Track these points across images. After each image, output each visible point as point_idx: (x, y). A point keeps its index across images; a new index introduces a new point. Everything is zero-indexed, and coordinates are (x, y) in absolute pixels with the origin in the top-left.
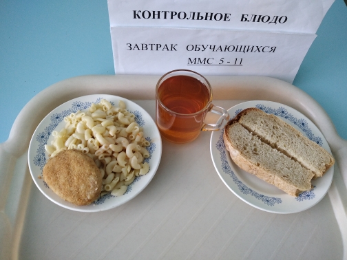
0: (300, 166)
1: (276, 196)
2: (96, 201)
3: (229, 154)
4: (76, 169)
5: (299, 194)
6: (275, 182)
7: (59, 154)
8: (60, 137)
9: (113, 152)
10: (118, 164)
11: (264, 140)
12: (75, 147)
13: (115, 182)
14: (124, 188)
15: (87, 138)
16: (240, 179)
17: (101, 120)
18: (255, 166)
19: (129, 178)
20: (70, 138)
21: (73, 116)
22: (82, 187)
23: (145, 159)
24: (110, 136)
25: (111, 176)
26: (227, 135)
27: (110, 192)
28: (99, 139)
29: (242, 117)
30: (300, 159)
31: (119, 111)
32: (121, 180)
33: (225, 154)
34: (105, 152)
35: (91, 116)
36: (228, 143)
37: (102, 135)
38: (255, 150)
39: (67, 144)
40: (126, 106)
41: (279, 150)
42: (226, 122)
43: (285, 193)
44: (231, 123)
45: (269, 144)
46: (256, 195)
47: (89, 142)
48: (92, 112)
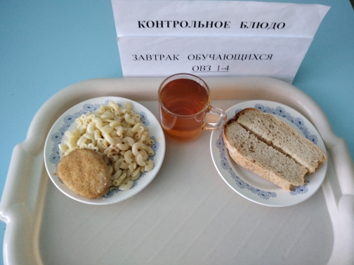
0: (294, 162)
1: (271, 191)
5: (293, 189)
6: (271, 178)
7: (72, 152)
8: (73, 137)
9: (120, 151)
10: (125, 161)
11: (260, 138)
12: (86, 146)
13: (123, 177)
14: (130, 183)
16: (237, 175)
18: (251, 163)
19: (135, 174)
23: (150, 157)
25: (119, 172)
26: (225, 134)
27: (118, 187)
29: (240, 117)
30: (294, 156)
31: (126, 112)
32: (128, 176)
34: (113, 150)
35: (99, 117)
36: (226, 141)
37: (111, 135)
38: (252, 147)
39: (78, 143)
41: (274, 147)
42: (224, 123)
43: (280, 188)
44: (230, 122)
45: (265, 142)
46: (252, 189)
47: (98, 141)
48: (101, 114)
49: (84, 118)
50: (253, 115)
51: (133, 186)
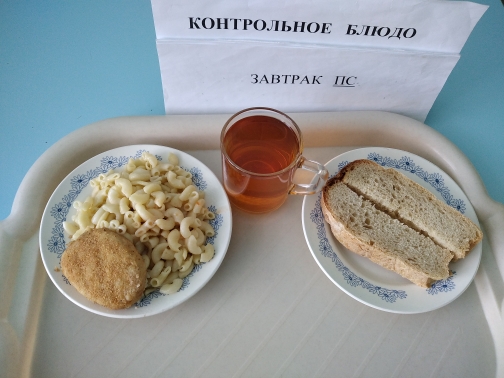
0: (432, 243)
1: (398, 288)
2: (139, 302)
3: (330, 228)
4: (109, 257)
5: (431, 284)
6: (397, 268)
7: (84, 235)
8: (85, 210)
9: (161, 231)
10: (168, 248)
11: (379, 207)
12: (106, 224)
13: (165, 273)
14: (178, 282)
15: (124, 210)
16: (346, 264)
17: (142, 183)
18: (367, 246)
19: (186, 267)
20: (99, 211)
21: (102, 178)
22: (118, 284)
23: (209, 239)
24: (156, 207)
25: (159, 266)
26: (325, 201)
27: (159, 288)
28: (140, 211)
29: (347, 174)
30: (433, 234)
31: (169, 169)
32: (174, 270)
33: (324, 227)
34: (150, 231)
35: (128, 178)
36: (327, 212)
37: (146, 206)
38: (367, 221)
39: (94, 220)
40: (178, 161)
41: (401, 220)
42: (323, 183)
43: (412, 283)
44: (332, 182)
45: (387, 211)
46: (369, 287)
47: (126, 217)
48: (130, 173)
49: (103, 179)
50: (367, 170)
51: (182, 287)
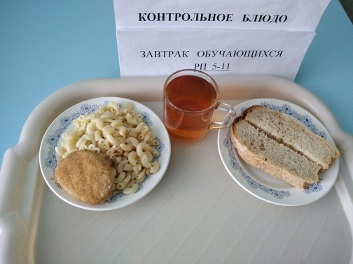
0: (306, 159)
1: (284, 190)
2: (109, 200)
3: (237, 151)
4: (89, 168)
5: (306, 187)
6: (284, 176)
7: (71, 154)
8: (71, 138)
9: (124, 152)
10: (129, 163)
11: (270, 136)
12: (86, 147)
13: (127, 180)
14: (135, 186)
15: (98, 138)
16: (248, 174)
17: (110, 121)
18: (263, 161)
19: (141, 176)
20: (81, 139)
21: (81, 118)
22: (95, 186)
23: (155, 158)
24: (120, 136)
25: (122, 175)
26: (234, 132)
27: (122, 191)
28: (109, 139)
29: (248, 114)
31: (127, 112)
32: (133, 178)
33: (233, 151)
34: (116, 152)
35: (99, 118)
36: (235, 140)
37: (112, 135)
38: (262, 145)
39: (77, 145)
40: (133, 108)
42: (232, 119)
43: (293, 186)
44: (237, 120)
46: (265, 189)
47: (100, 142)
48: (101, 114)
50: (261, 112)
51: (138, 190)
